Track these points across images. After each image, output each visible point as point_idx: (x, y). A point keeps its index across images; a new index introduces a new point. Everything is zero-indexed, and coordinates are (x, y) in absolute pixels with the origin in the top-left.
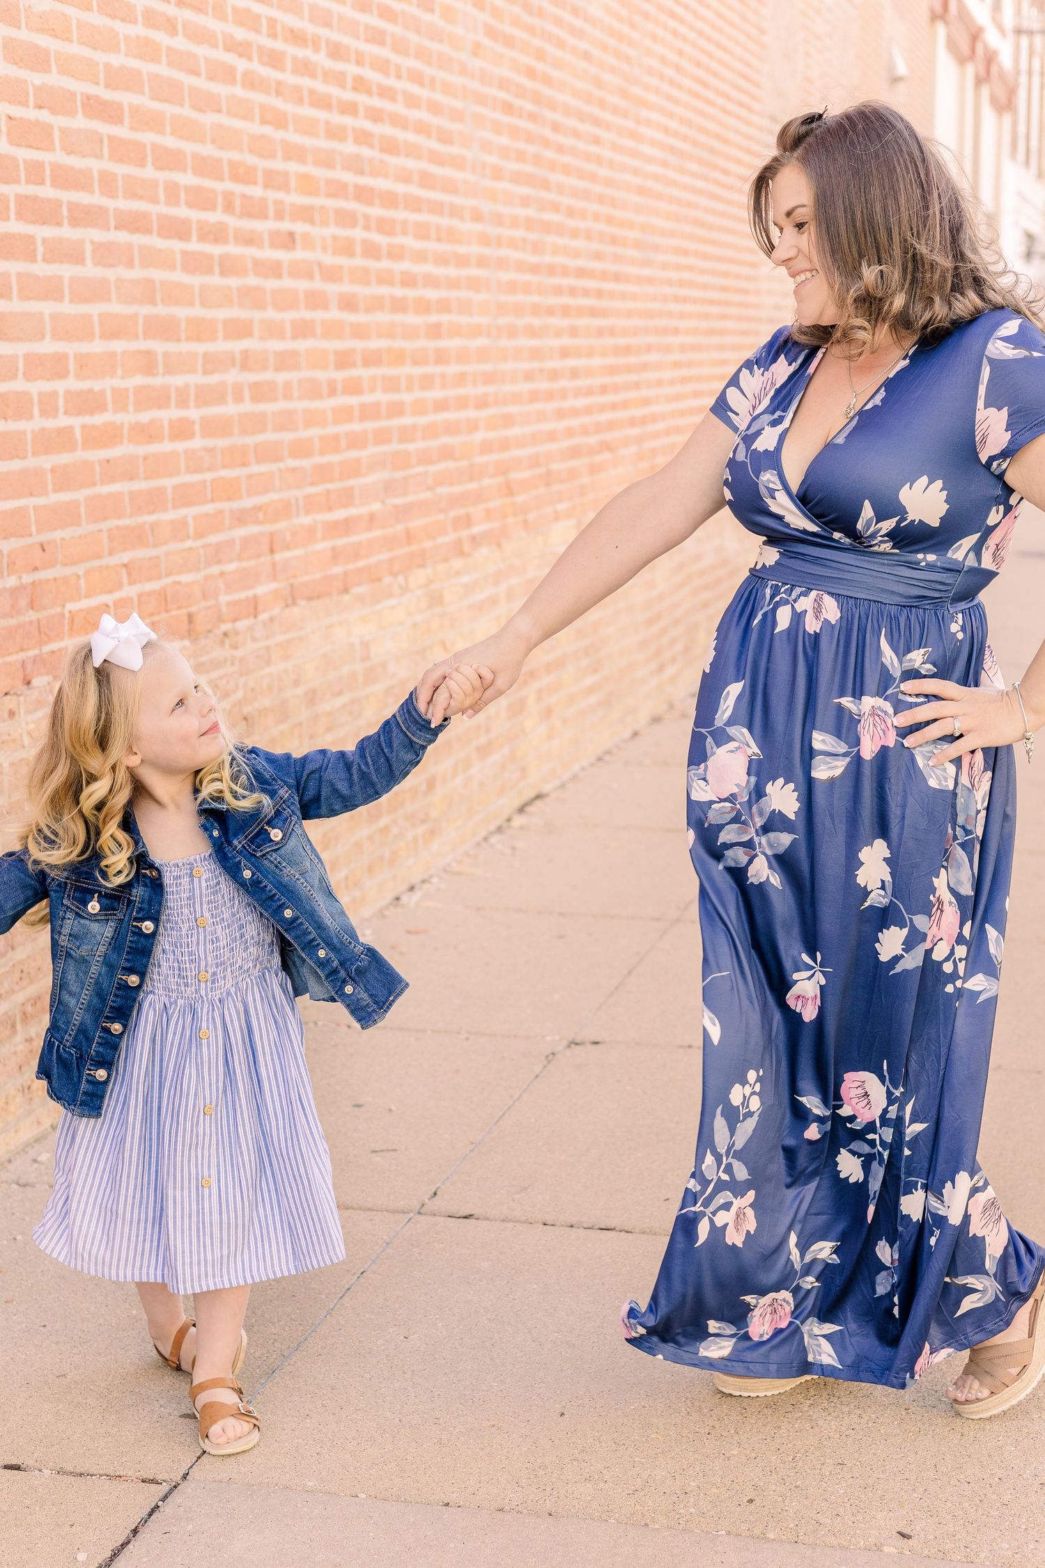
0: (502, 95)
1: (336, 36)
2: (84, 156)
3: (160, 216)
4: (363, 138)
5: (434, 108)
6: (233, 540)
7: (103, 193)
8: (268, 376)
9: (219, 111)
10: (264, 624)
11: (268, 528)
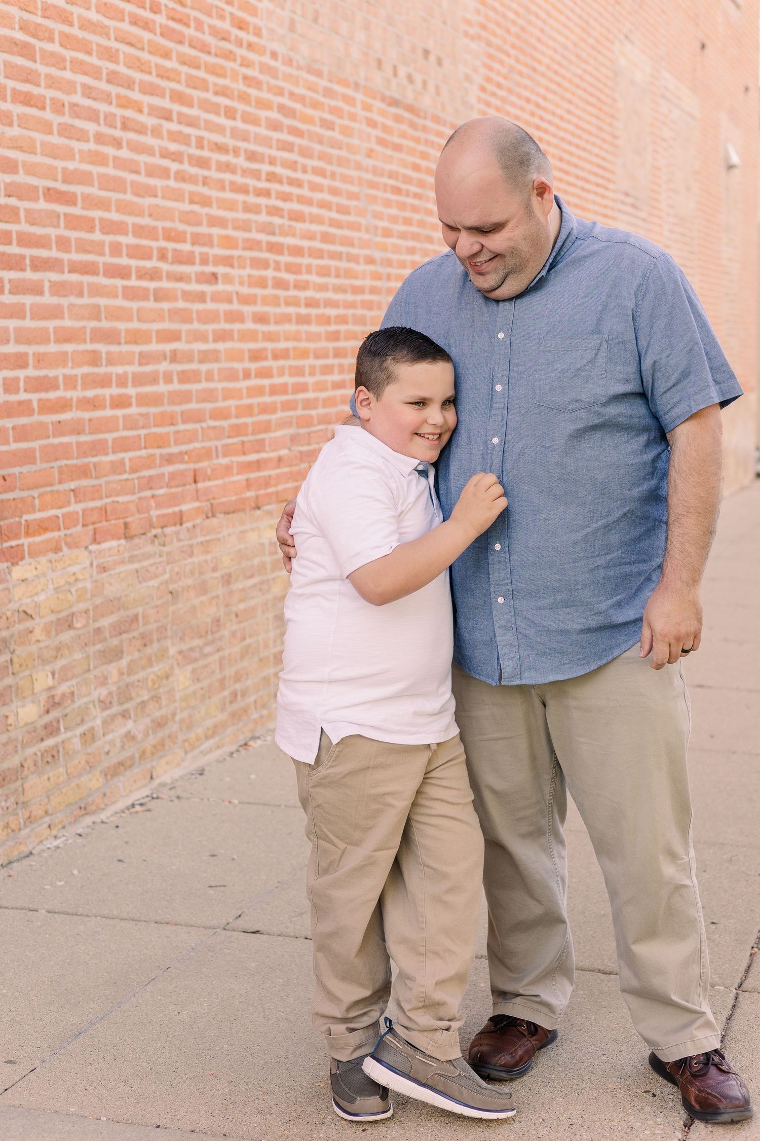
0: (391, 182)
1: (252, 147)
2: (44, 226)
3: (105, 264)
4: (274, 211)
5: (334, 192)
6: (163, 474)
7: (58, 250)
8: (194, 366)
9: (156, 196)
10: (188, 530)
11: (192, 466)
